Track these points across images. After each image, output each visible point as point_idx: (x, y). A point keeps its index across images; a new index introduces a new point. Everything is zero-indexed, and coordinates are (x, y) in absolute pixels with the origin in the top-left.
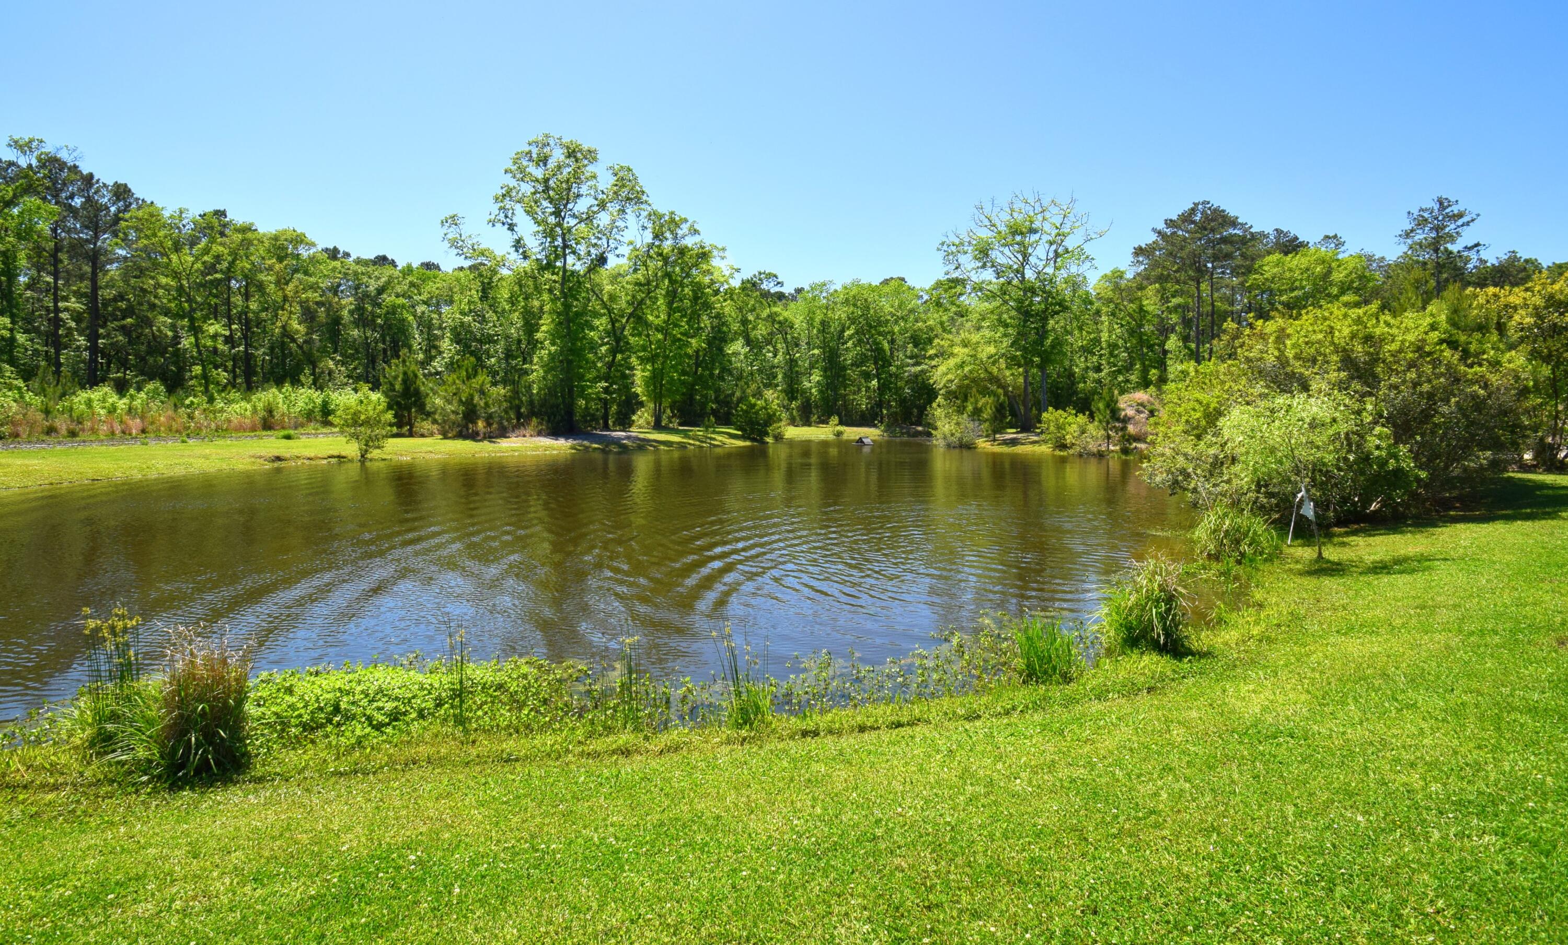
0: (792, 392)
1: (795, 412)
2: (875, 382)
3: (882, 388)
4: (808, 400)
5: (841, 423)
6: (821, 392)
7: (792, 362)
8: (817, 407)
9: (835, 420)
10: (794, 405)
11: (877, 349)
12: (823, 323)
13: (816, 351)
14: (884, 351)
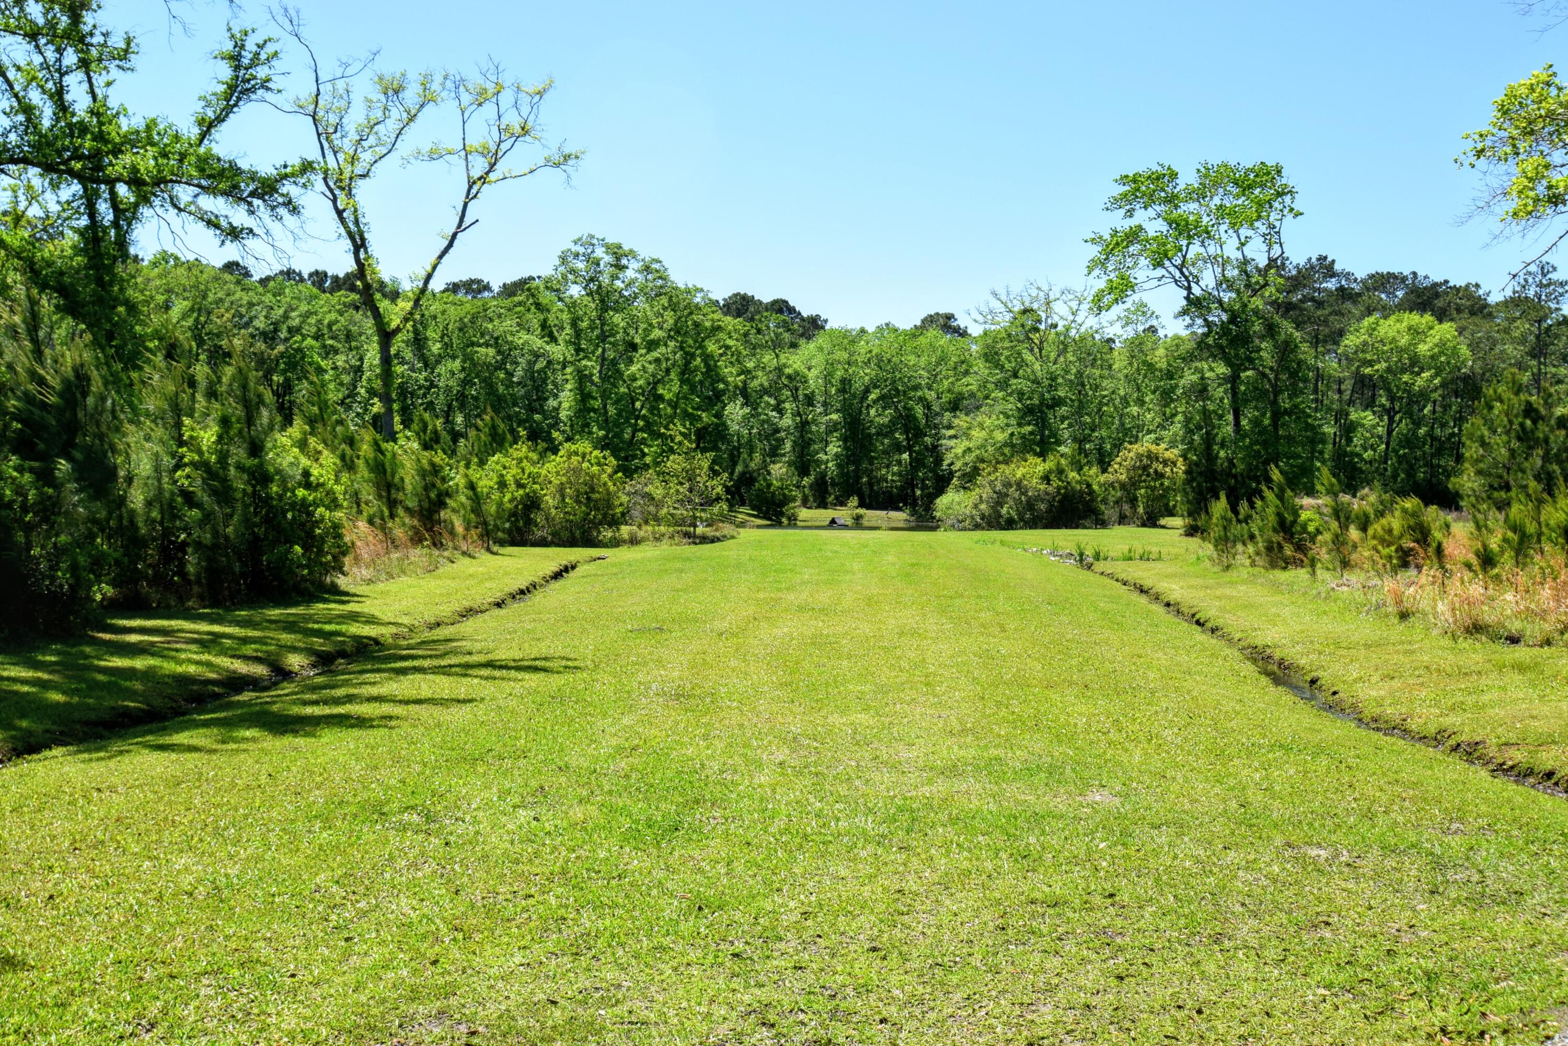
0: (803, 465)
1: (806, 490)
2: (906, 456)
3: (917, 463)
4: (823, 475)
5: (862, 505)
6: (839, 466)
7: (803, 426)
8: (834, 484)
9: (854, 501)
10: (806, 481)
11: (908, 416)
12: (843, 381)
13: (834, 417)
14: (915, 418)
